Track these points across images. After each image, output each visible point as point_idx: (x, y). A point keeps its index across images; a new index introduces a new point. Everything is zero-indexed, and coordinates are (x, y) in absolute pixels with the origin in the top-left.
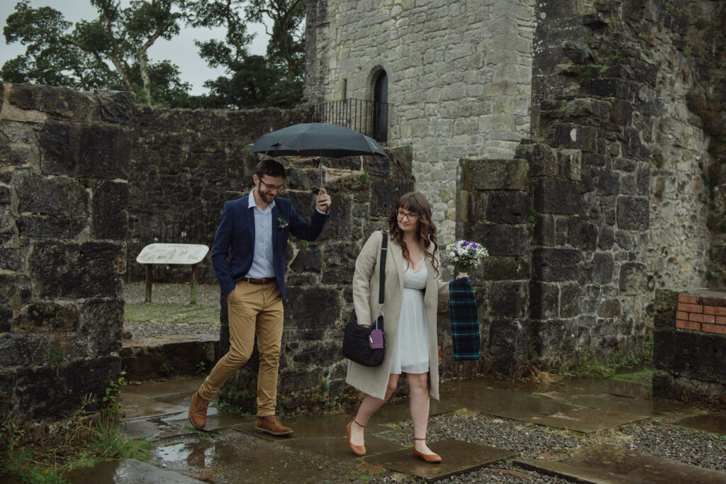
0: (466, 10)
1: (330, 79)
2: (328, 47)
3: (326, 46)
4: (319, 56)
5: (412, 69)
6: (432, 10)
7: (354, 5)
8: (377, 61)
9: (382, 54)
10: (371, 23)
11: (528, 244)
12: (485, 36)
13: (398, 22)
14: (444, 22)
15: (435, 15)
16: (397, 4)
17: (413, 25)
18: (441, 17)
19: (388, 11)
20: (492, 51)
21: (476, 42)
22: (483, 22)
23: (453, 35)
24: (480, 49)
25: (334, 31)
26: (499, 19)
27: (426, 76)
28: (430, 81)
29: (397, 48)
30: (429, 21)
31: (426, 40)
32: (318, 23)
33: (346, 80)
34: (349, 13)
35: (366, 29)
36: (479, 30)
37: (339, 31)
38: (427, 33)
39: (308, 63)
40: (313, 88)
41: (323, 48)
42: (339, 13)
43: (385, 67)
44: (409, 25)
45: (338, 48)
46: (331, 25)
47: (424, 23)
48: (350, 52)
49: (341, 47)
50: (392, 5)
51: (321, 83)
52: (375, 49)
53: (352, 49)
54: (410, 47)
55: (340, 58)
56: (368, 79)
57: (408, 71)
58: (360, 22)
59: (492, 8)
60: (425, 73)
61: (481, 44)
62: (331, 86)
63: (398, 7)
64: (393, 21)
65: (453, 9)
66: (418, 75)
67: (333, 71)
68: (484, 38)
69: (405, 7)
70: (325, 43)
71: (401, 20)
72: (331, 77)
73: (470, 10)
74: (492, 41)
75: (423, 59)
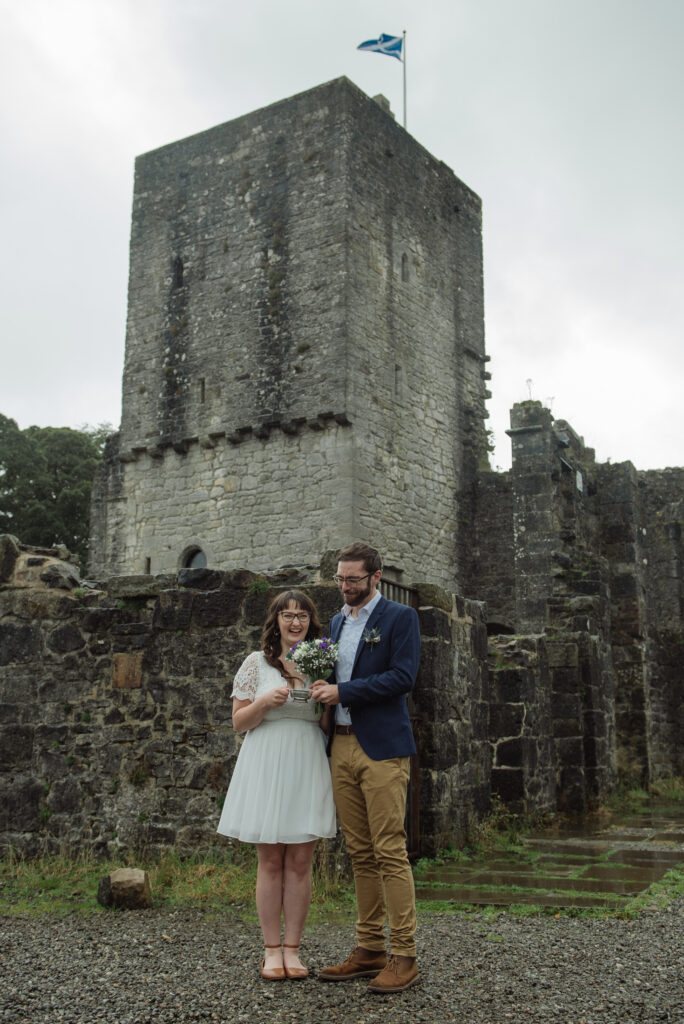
0: (304, 497)
1: (127, 557)
2: (124, 523)
3: (121, 522)
4: (111, 532)
5: (238, 551)
6: (263, 495)
7: (160, 482)
8: (192, 541)
9: (199, 534)
10: (184, 502)
11: (581, 710)
12: (328, 523)
13: (220, 504)
14: (278, 507)
15: (267, 499)
16: (218, 486)
17: (239, 508)
18: (274, 502)
19: (206, 492)
20: (336, 537)
21: (316, 529)
22: (325, 510)
23: (288, 520)
24: (323, 534)
25: (134, 508)
26: (342, 509)
27: (256, 558)
28: (262, 563)
29: (219, 529)
30: (260, 504)
31: (256, 522)
32: (110, 498)
33: (149, 560)
34: (154, 490)
35: (177, 508)
36: (320, 517)
37: (140, 507)
38: (257, 516)
39: (93, 539)
40: (102, 565)
41: (117, 524)
42: (139, 489)
43: (203, 548)
44: (233, 507)
45: (138, 525)
46: (128, 501)
47: (252, 506)
48: (154, 530)
49: (143, 524)
50: (212, 486)
51: (113, 560)
52: (189, 528)
53: (157, 527)
54: (236, 529)
55: (141, 535)
56: (180, 558)
57: (232, 552)
58: (170, 500)
59: (334, 498)
60: (254, 556)
61: (324, 530)
62: (129, 564)
63: (220, 488)
64: (213, 502)
65: (289, 495)
66: (246, 557)
67: (132, 550)
68: (326, 525)
69: (229, 488)
70: (120, 519)
71: (223, 502)
72: (130, 554)
73: (308, 497)
74: (335, 528)
75: (252, 541)
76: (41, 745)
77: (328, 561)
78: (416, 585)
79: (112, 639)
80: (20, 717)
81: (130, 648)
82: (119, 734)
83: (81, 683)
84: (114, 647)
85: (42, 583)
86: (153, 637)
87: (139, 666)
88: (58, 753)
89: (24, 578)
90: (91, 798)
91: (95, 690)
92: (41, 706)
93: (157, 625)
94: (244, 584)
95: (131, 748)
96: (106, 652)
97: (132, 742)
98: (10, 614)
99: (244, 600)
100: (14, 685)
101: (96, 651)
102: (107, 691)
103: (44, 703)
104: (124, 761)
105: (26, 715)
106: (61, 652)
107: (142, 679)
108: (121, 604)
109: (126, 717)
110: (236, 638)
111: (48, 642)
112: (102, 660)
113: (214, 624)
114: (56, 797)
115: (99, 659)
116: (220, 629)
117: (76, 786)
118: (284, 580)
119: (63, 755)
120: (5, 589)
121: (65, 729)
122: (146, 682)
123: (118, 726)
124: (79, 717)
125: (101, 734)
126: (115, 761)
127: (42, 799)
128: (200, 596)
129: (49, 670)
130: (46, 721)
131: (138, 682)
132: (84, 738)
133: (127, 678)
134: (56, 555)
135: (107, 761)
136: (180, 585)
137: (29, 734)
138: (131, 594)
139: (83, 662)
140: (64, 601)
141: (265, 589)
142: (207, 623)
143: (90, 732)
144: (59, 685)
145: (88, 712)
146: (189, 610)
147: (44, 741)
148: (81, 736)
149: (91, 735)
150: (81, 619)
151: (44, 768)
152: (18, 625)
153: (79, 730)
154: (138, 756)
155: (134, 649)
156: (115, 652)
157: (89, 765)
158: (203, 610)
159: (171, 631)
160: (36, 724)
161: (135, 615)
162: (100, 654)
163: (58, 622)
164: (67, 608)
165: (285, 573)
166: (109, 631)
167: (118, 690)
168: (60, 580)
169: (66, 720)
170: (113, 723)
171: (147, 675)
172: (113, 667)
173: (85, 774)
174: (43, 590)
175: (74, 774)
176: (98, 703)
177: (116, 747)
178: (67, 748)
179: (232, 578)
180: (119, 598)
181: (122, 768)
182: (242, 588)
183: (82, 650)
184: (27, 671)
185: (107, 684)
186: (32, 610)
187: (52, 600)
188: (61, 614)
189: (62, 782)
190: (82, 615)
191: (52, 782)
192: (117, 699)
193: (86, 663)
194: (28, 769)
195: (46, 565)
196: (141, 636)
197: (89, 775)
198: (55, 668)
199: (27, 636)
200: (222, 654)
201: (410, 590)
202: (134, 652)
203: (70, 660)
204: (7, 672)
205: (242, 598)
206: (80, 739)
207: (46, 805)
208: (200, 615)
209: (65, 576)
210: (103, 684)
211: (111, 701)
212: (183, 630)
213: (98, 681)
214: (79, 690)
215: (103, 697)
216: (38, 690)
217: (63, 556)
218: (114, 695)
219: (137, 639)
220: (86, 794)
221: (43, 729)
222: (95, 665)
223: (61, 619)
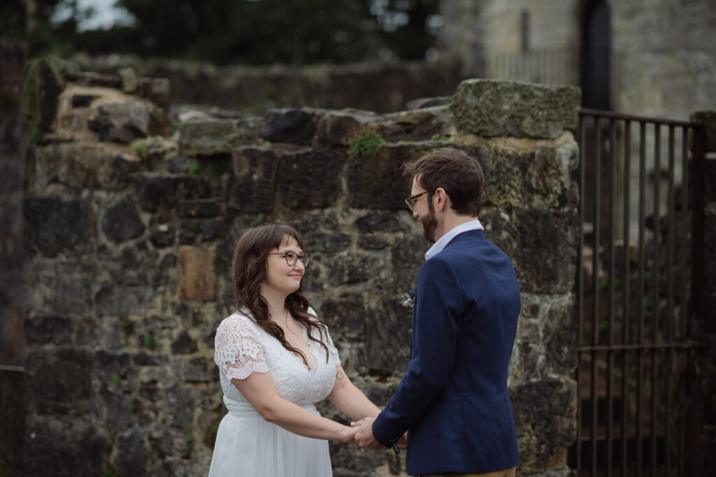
51: (474, 18)
76: (100, 378)
77: (463, 101)
78: (700, 115)
79: (177, 223)
80: (74, 336)
81: (199, 238)
82: (190, 371)
83: (142, 289)
84: (181, 236)
85: (90, 134)
86: (229, 221)
87: (211, 268)
88: (120, 392)
89: (70, 124)
90: (159, 462)
91: (159, 300)
92: (98, 322)
93: (233, 203)
94: (343, 141)
95: (205, 393)
96: (171, 243)
97: (207, 382)
98: (55, 180)
99: (346, 167)
100: (66, 288)
101: (160, 241)
102: (173, 304)
103: (101, 316)
104: (198, 412)
105: (80, 333)
106: (118, 240)
107: (216, 287)
108: (192, 166)
109: (200, 345)
110: (335, 227)
111: (103, 227)
112: (167, 256)
113: (305, 205)
114: (121, 456)
115: (163, 253)
116: (316, 212)
117: (142, 442)
118: (409, 132)
119: (127, 397)
120: (48, 142)
121: (126, 356)
122: (221, 293)
123: (188, 357)
124: (142, 342)
125: (169, 369)
126: (188, 410)
127: (105, 457)
128: (285, 158)
129: (105, 268)
130: (103, 345)
131: (211, 292)
132: (149, 373)
133: (197, 286)
134: (118, 85)
135: (179, 409)
136: (266, 138)
137: (84, 361)
138: (205, 152)
139: (142, 259)
140: (118, 162)
141: (374, 148)
142: (295, 203)
143: (156, 364)
144: (117, 291)
145: (152, 333)
146: (271, 180)
147: (103, 373)
148: (145, 369)
149: (158, 369)
150: (138, 190)
151: (105, 411)
152: (67, 198)
153: (143, 360)
154: (215, 406)
155: (204, 240)
156: (182, 243)
157: (157, 413)
158: (289, 182)
159: (250, 213)
160: (93, 347)
161: (214, 184)
162: (163, 246)
163: (112, 194)
164: (123, 173)
165: (409, 120)
166: (173, 211)
167: (186, 303)
168: (111, 130)
169: (127, 344)
170: (182, 353)
171: (222, 282)
172: (179, 266)
173: (153, 425)
174: (91, 144)
175: (141, 424)
176: (162, 320)
177: (188, 391)
178: (129, 385)
179: (328, 129)
180: (191, 157)
181: (195, 421)
182: (342, 146)
183: (141, 239)
184: (79, 268)
185: (173, 293)
186: (82, 176)
187: (102, 161)
188: (114, 183)
189: (127, 434)
190: (138, 184)
191: (116, 433)
192: (185, 317)
193: (147, 260)
194: (87, 412)
195: (95, 105)
196: (212, 220)
197: (157, 428)
198: (112, 265)
199: (78, 212)
200: (318, 254)
201: (685, 126)
202: (205, 245)
203: (128, 254)
204: (56, 268)
205: (342, 163)
206: (144, 374)
207: (110, 467)
208: (286, 190)
209: (117, 123)
210: (168, 294)
211: (178, 319)
212: (266, 213)
213: (161, 289)
214: (141, 300)
215: (169, 313)
216: (93, 297)
217: (129, 86)
218: (182, 310)
219: (207, 223)
220: (155, 455)
221: (101, 354)
222: (158, 262)
223: (117, 190)
